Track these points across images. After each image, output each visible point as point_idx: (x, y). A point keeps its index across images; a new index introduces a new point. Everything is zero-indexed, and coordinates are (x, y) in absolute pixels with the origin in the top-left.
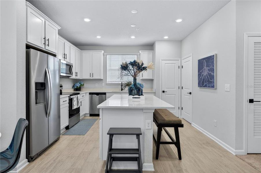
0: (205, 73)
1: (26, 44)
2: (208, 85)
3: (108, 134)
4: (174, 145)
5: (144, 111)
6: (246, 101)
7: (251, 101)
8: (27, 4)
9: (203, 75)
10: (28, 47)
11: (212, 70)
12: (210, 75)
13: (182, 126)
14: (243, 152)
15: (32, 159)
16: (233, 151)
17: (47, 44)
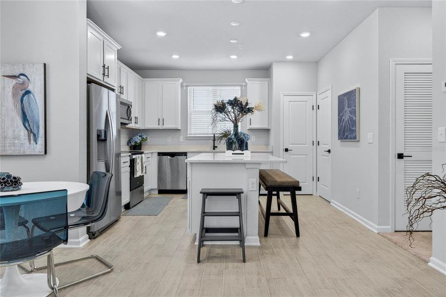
0: (346, 118)
1: (88, 78)
2: (349, 136)
3: (201, 193)
4: (289, 217)
5: (247, 166)
6: (392, 156)
7: (400, 156)
8: (89, 22)
9: (343, 121)
10: (90, 81)
11: (353, 112)
12: (351, 119)
13: (300, 189)
14: (388, 228)
15: (94, 235)
16: (374, 228)
17: (106, 74)
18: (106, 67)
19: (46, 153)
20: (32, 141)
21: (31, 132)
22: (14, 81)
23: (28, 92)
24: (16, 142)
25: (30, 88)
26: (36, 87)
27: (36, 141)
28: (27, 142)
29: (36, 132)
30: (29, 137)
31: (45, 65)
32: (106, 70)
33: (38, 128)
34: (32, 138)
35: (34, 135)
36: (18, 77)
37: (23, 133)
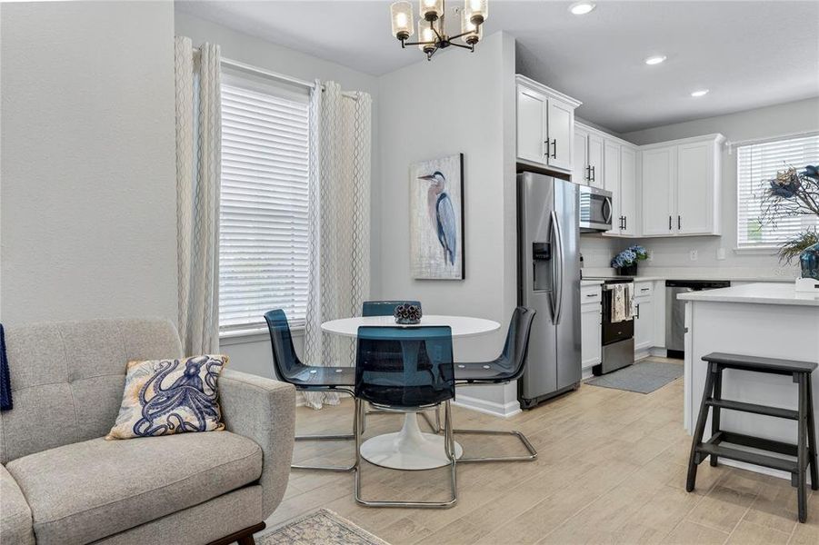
1: (517, 163)
3: (703, 359)
8: (518, 78)
10: (522, 168)
15: (528, 404)
17: (552, 152)
18: (551, 141)
19: (463, 277)
20: (448, 262)
21: (448, 249)
22: (429, 183)
23: (443, 196)
24: (432, 262)
25: (446, 190)
26: (452, 188)
27: (452, 260)
28: (443, 261)
29: (452, 249)
30: (445, 254)
31: (462, 155)
32: (552, 147)
33: (455, 242)
34: (448, 256)
35: (451, 253)
36: (433, 177)
37: (439, 249)
